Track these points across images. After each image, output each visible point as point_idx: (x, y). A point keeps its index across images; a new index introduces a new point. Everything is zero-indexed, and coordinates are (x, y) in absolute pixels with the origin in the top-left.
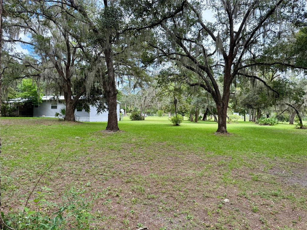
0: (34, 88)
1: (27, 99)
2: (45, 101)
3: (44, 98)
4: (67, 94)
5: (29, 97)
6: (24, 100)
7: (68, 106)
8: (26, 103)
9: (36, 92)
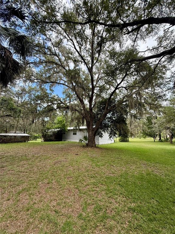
0: (63, 121)
1: (59, 129)
2: (70, 130)
3: (69, 128)
4: (89, 122)
5: (60, 128)
6: (58, 129)
7: (90, 133)
8: (58, 131)
9: (64, 124)
